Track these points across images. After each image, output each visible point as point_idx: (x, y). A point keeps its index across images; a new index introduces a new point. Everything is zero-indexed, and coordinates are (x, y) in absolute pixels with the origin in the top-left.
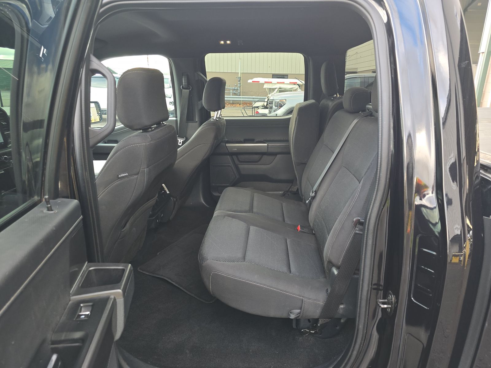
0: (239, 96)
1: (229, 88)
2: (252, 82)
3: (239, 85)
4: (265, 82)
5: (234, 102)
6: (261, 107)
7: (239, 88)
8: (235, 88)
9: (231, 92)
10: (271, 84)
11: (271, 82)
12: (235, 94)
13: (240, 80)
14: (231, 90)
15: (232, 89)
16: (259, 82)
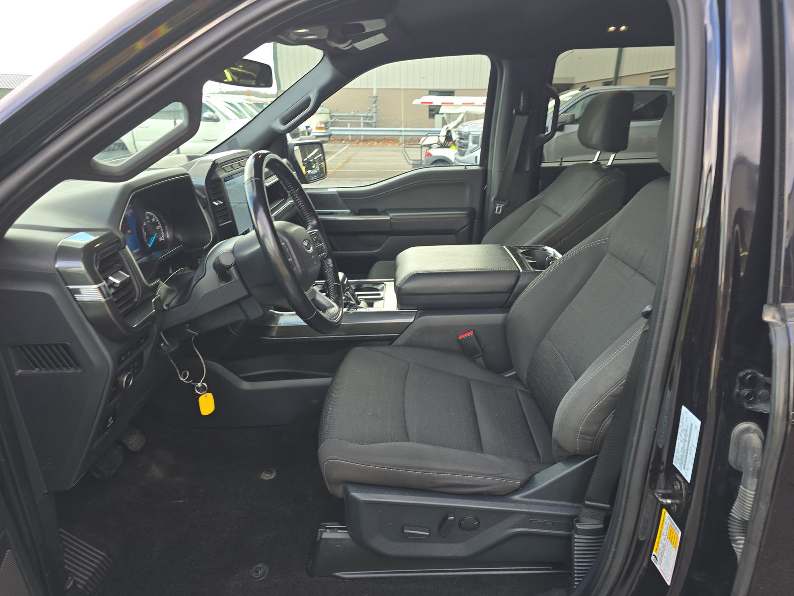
0: (375, 127)
1: (358, 115)
2: (420, 103)
3: (374, 109)
4: (442, 103)
5: (367, 138)
6: (436, 145)
7: (374, 115)
8: (369, 115)
9: (362, 120)
10: (452, 107)
11: (452, 103)
12: (367, 125)
13: (376, 101)
14: (362, 118)
15: (363, 116)
16: (432, 103)
